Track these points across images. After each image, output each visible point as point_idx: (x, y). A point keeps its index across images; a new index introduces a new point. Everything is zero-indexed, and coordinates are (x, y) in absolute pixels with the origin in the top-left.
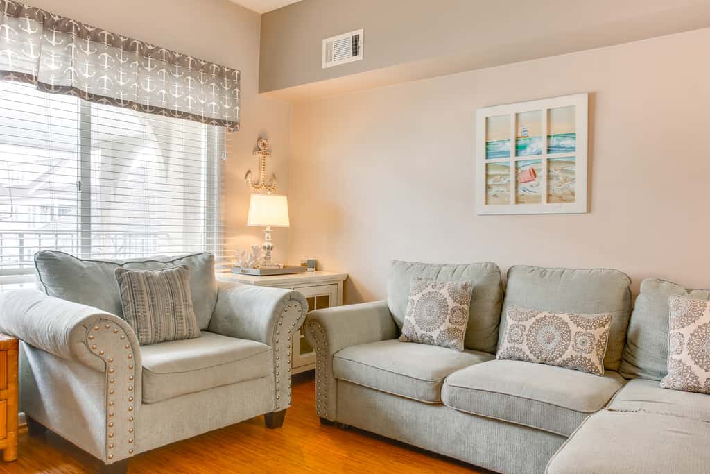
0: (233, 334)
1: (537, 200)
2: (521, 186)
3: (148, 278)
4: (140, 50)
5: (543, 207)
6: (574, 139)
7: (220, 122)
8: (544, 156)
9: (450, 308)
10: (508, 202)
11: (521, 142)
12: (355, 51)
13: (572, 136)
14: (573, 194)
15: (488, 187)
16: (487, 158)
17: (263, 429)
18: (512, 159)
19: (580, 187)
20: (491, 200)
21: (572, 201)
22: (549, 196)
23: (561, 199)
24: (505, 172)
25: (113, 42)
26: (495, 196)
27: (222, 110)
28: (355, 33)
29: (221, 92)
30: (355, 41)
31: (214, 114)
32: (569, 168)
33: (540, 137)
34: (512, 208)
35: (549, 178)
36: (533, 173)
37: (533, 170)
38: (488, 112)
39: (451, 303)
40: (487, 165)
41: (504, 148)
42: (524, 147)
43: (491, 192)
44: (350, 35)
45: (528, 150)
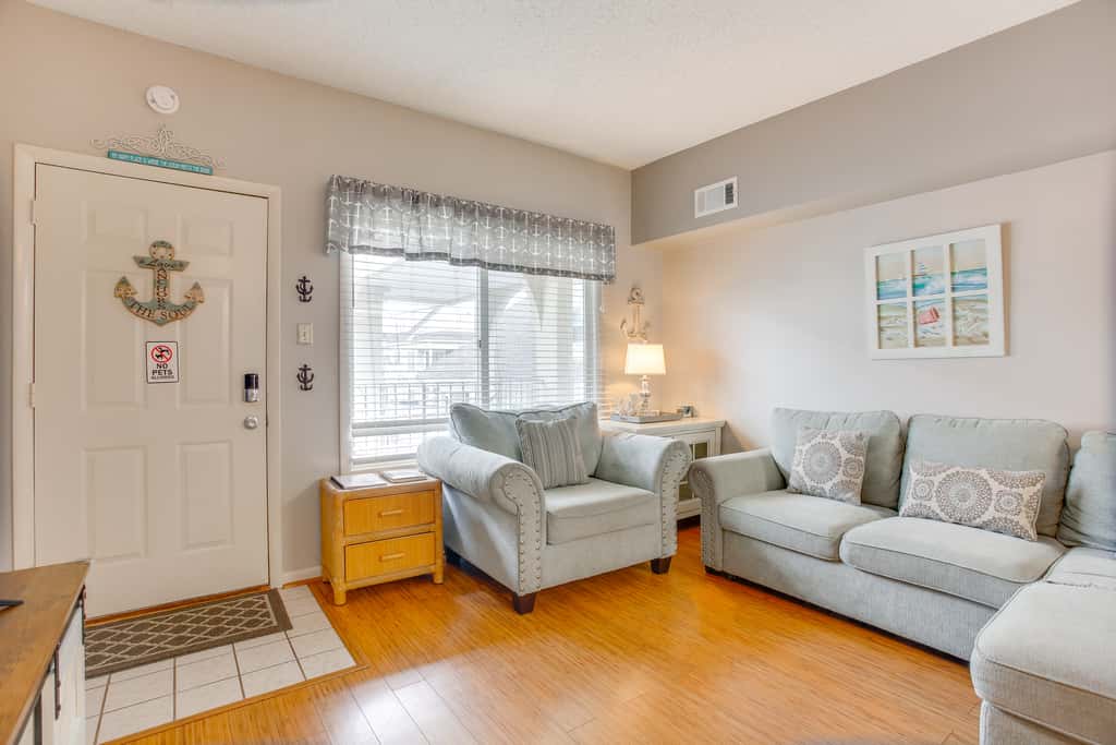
0: (618, 481)
1: (941, 342)
2: (921, 328)
3: (543, 428)
4: (529, 219)
5: (949, 350)
6: (985, 274)
7: (599, 277)
8: (948, 295)
9: (843, 459)
10: (906, 346)
11: (919, 281)
12: (729, 199)
13: (983, 271)
14: (986, 335)
15: (880, 329)
16: (878, 299)
17: (649, 574)
18: (909, 299)
19: (995, 327)
20: (885, 342)
21: (986, 343)
22: (955, 337)
23: (971, 341)
24: (901, 314)
25: (507, 215)
26: (889, 339)
27: (600, 266)
28: (728, 182)
29: (598, 248)
30: (729, 189)
31: (592, 270)
32: (980, 306)
33: (942, 275)
34: (912, 351)
35: (955, 318)
36: (936, 314)
37: (934, 310)
38: (878, 251)
39: (845, 455)
40: (879, 306)
41: (899, 288)
42: (923, 286)
43: (884, 336)
44: (723, 184)
45: (928, 288)
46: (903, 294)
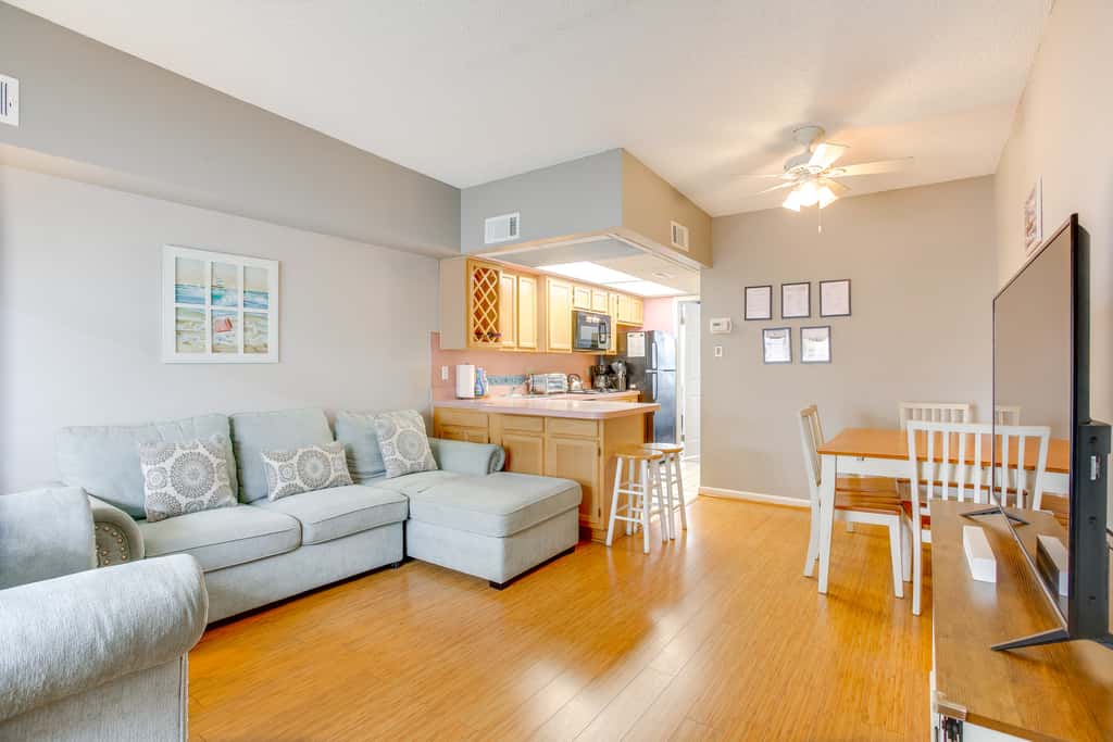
1: (234, 349)
2: (216, 335)
5: (241, 356)
6: (267, 298)
8: (241, 310)
10: (203, 351)
11: (216, 292)
13: (265, 295)
14: (266, 346)
15: (178, 332)
16: (177, 301)
18: (207, 307)
19: (272, 339)
20: (181, 346)
21: (266, 352)
22: (245, 346)
23: (256, 350)
24: (199, 319)
26: (186, 343)
32: (262, 322)
33: (236, 291)
34: (209, 356)
35: (245, 330)
36: (229, 324)
37: (229, 321)
38: (184, 253)
40: (177, 309)
41: (197, 294)
42: (219, 297)
45: (224, 300)
46: (201, 300)
